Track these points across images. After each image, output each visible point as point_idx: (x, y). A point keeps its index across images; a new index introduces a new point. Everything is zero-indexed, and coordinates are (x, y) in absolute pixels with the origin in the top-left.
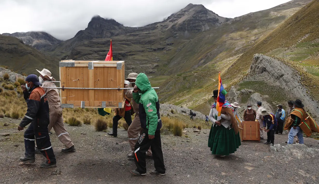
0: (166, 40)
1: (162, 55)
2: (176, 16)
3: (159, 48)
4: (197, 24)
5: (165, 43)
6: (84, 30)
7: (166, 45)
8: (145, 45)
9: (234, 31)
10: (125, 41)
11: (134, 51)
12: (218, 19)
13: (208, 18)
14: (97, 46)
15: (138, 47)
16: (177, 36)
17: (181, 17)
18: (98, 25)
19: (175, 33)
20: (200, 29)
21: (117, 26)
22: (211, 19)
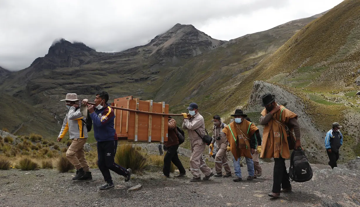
0: (150, 68)
1: (146, 87)
2: (161, 39)
3: (142, 78)
4: (186, 48)
5: (149, 71)
6: (44, 57)
7: (151, 74)
8: (125, 75)
9: (230, 55)
10: (99, 70)
11: (110, 82)
12: (211, 42)
13: (200, 41)
14: (62, 77)
15: (116, 78)
16: (163, 63)
17: (167, 40)
18: (63, 51)
19: (161, 59)
20: (191, 54)
21: (87, 52)
22: (203, 42)
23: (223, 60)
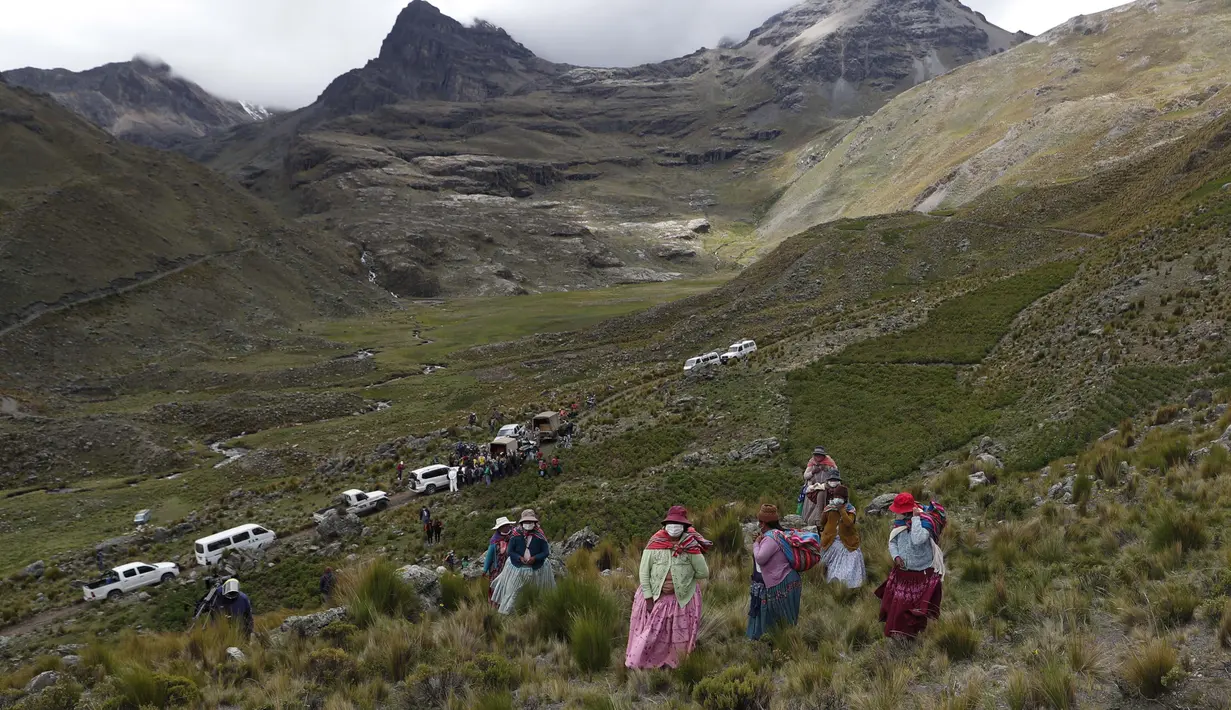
0: (744, 116)
1: (728, 184)
2: (792, 19)
3: (712, 154)
4: (889, 51)
5: (742, 129)
6: (362, 66)
7: (747, 139)
8: (647, 139)
10: (551, 116)
11: (591, 160)
12: (986, 36)
13: (941, 25)
14: (414, 133)
15: (615, 145)
16: (796, 101)
17: (813, 24)
18: (430, 50)
19: (789, 85)
20: (905, 75)
21: (517, 60)
22: (955, 33)
23: (1047, 89)
